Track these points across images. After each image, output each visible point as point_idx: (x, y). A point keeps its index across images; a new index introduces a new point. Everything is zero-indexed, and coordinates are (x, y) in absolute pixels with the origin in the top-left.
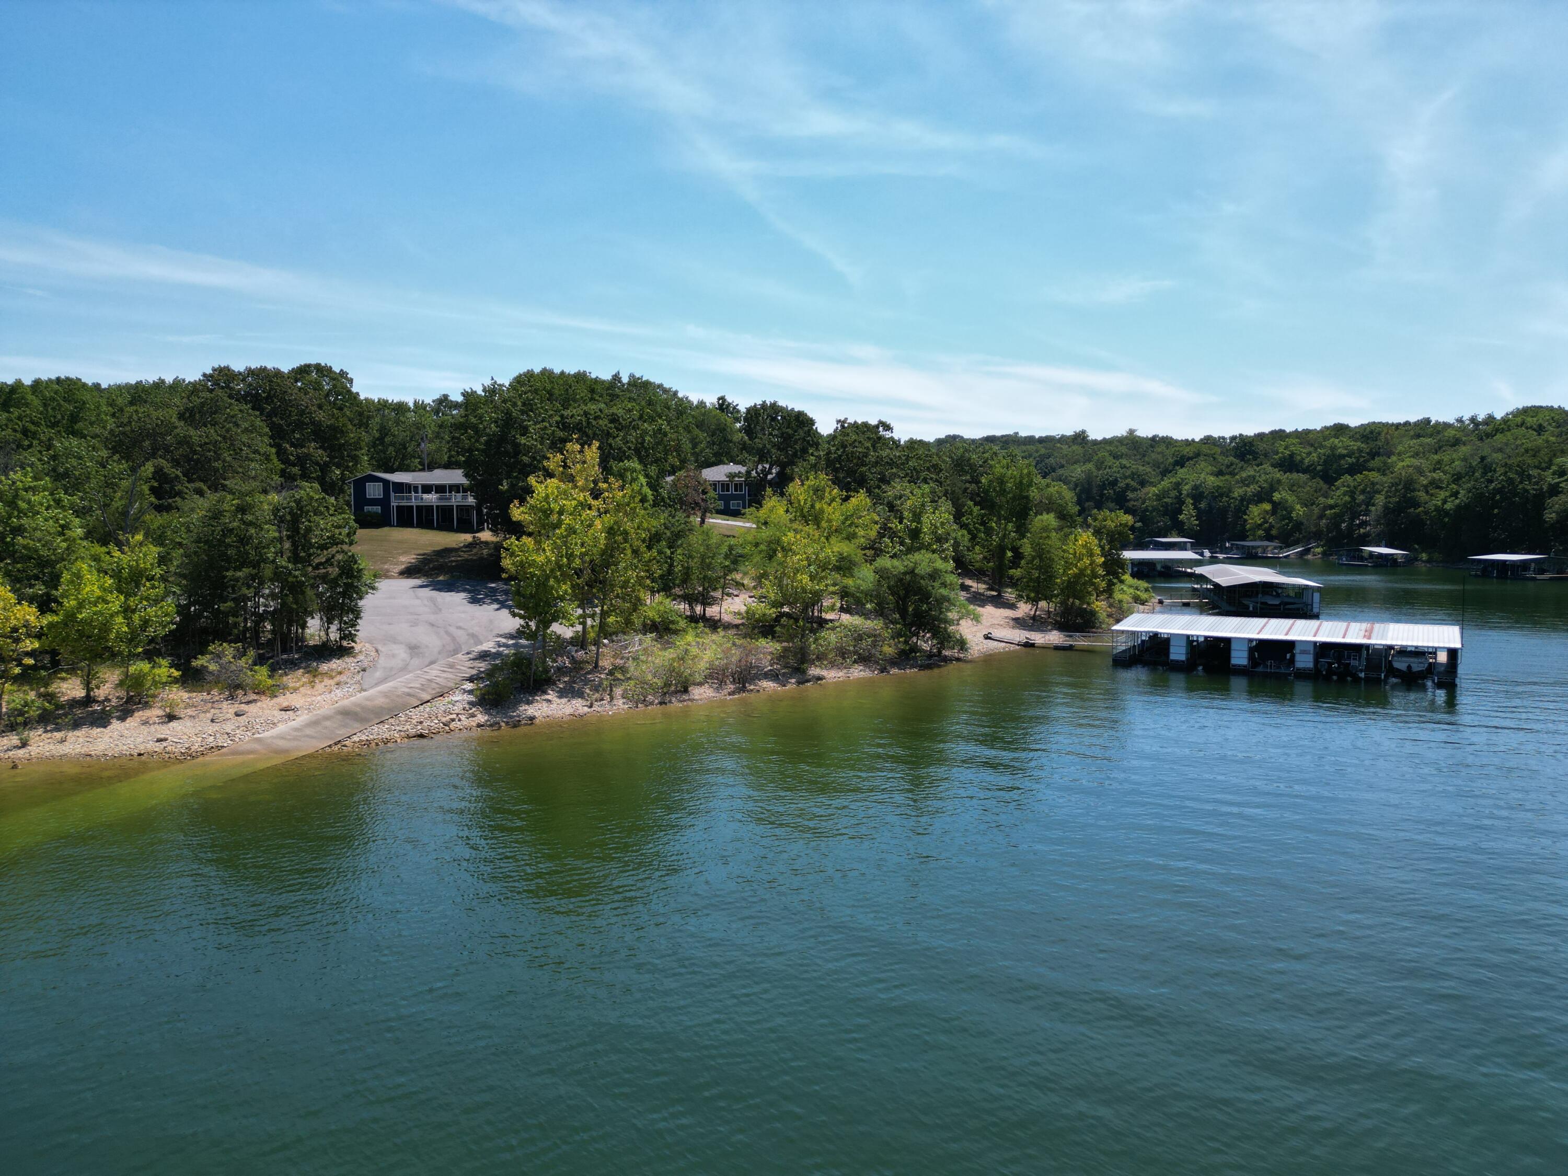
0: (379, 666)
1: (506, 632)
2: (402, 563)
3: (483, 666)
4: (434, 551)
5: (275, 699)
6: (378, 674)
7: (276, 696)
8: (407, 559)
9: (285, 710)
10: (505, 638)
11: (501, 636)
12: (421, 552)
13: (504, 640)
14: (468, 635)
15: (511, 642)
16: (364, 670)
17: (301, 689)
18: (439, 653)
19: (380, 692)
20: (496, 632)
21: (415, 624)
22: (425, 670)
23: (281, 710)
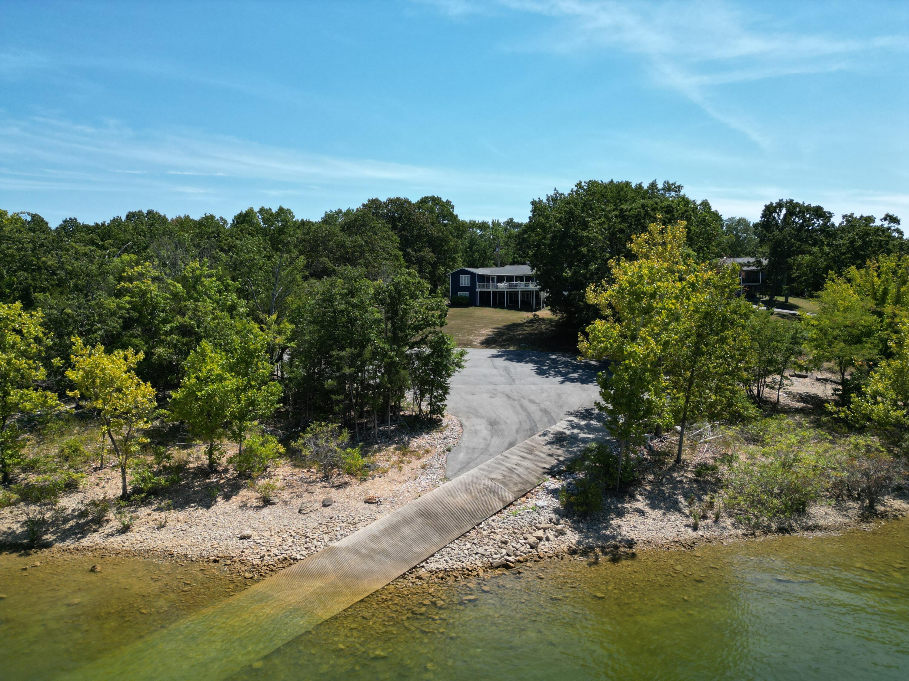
0: (462, 444)
1: (576, 409)
2: (483, 335)
3: (561, 453)
4: (506, 326)
5: (364, 483)
6: (462, 456)
7: (365, 480)
8: (487, 332)
9: (369, 501)
10: (576, 416)
11: (571, 414)
12: (497, 326)
13: (575, 420)
14: (541, 410)
15: (583, 423)
16: (449, 450)
17: (390, 471)
18: (517, 432)
19: (463, 483)
20: (566, 409)
21: (493, 395)
22: (505, 453)
23: (366, 502)
